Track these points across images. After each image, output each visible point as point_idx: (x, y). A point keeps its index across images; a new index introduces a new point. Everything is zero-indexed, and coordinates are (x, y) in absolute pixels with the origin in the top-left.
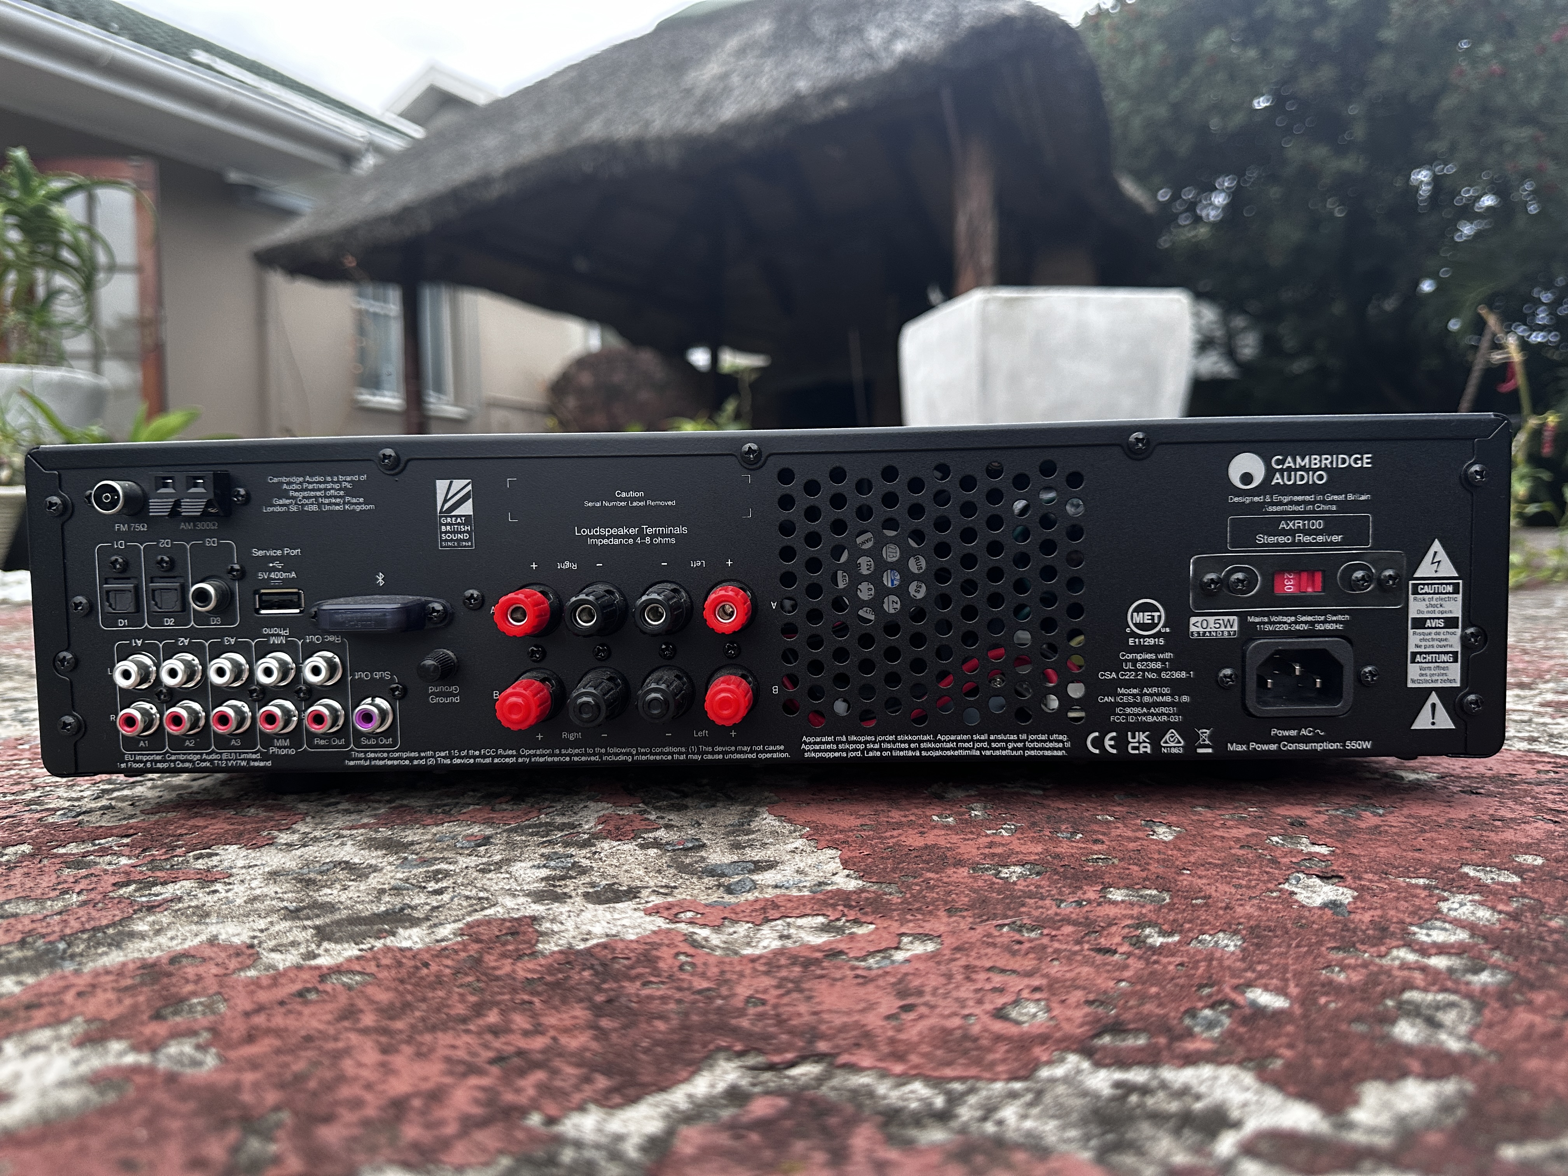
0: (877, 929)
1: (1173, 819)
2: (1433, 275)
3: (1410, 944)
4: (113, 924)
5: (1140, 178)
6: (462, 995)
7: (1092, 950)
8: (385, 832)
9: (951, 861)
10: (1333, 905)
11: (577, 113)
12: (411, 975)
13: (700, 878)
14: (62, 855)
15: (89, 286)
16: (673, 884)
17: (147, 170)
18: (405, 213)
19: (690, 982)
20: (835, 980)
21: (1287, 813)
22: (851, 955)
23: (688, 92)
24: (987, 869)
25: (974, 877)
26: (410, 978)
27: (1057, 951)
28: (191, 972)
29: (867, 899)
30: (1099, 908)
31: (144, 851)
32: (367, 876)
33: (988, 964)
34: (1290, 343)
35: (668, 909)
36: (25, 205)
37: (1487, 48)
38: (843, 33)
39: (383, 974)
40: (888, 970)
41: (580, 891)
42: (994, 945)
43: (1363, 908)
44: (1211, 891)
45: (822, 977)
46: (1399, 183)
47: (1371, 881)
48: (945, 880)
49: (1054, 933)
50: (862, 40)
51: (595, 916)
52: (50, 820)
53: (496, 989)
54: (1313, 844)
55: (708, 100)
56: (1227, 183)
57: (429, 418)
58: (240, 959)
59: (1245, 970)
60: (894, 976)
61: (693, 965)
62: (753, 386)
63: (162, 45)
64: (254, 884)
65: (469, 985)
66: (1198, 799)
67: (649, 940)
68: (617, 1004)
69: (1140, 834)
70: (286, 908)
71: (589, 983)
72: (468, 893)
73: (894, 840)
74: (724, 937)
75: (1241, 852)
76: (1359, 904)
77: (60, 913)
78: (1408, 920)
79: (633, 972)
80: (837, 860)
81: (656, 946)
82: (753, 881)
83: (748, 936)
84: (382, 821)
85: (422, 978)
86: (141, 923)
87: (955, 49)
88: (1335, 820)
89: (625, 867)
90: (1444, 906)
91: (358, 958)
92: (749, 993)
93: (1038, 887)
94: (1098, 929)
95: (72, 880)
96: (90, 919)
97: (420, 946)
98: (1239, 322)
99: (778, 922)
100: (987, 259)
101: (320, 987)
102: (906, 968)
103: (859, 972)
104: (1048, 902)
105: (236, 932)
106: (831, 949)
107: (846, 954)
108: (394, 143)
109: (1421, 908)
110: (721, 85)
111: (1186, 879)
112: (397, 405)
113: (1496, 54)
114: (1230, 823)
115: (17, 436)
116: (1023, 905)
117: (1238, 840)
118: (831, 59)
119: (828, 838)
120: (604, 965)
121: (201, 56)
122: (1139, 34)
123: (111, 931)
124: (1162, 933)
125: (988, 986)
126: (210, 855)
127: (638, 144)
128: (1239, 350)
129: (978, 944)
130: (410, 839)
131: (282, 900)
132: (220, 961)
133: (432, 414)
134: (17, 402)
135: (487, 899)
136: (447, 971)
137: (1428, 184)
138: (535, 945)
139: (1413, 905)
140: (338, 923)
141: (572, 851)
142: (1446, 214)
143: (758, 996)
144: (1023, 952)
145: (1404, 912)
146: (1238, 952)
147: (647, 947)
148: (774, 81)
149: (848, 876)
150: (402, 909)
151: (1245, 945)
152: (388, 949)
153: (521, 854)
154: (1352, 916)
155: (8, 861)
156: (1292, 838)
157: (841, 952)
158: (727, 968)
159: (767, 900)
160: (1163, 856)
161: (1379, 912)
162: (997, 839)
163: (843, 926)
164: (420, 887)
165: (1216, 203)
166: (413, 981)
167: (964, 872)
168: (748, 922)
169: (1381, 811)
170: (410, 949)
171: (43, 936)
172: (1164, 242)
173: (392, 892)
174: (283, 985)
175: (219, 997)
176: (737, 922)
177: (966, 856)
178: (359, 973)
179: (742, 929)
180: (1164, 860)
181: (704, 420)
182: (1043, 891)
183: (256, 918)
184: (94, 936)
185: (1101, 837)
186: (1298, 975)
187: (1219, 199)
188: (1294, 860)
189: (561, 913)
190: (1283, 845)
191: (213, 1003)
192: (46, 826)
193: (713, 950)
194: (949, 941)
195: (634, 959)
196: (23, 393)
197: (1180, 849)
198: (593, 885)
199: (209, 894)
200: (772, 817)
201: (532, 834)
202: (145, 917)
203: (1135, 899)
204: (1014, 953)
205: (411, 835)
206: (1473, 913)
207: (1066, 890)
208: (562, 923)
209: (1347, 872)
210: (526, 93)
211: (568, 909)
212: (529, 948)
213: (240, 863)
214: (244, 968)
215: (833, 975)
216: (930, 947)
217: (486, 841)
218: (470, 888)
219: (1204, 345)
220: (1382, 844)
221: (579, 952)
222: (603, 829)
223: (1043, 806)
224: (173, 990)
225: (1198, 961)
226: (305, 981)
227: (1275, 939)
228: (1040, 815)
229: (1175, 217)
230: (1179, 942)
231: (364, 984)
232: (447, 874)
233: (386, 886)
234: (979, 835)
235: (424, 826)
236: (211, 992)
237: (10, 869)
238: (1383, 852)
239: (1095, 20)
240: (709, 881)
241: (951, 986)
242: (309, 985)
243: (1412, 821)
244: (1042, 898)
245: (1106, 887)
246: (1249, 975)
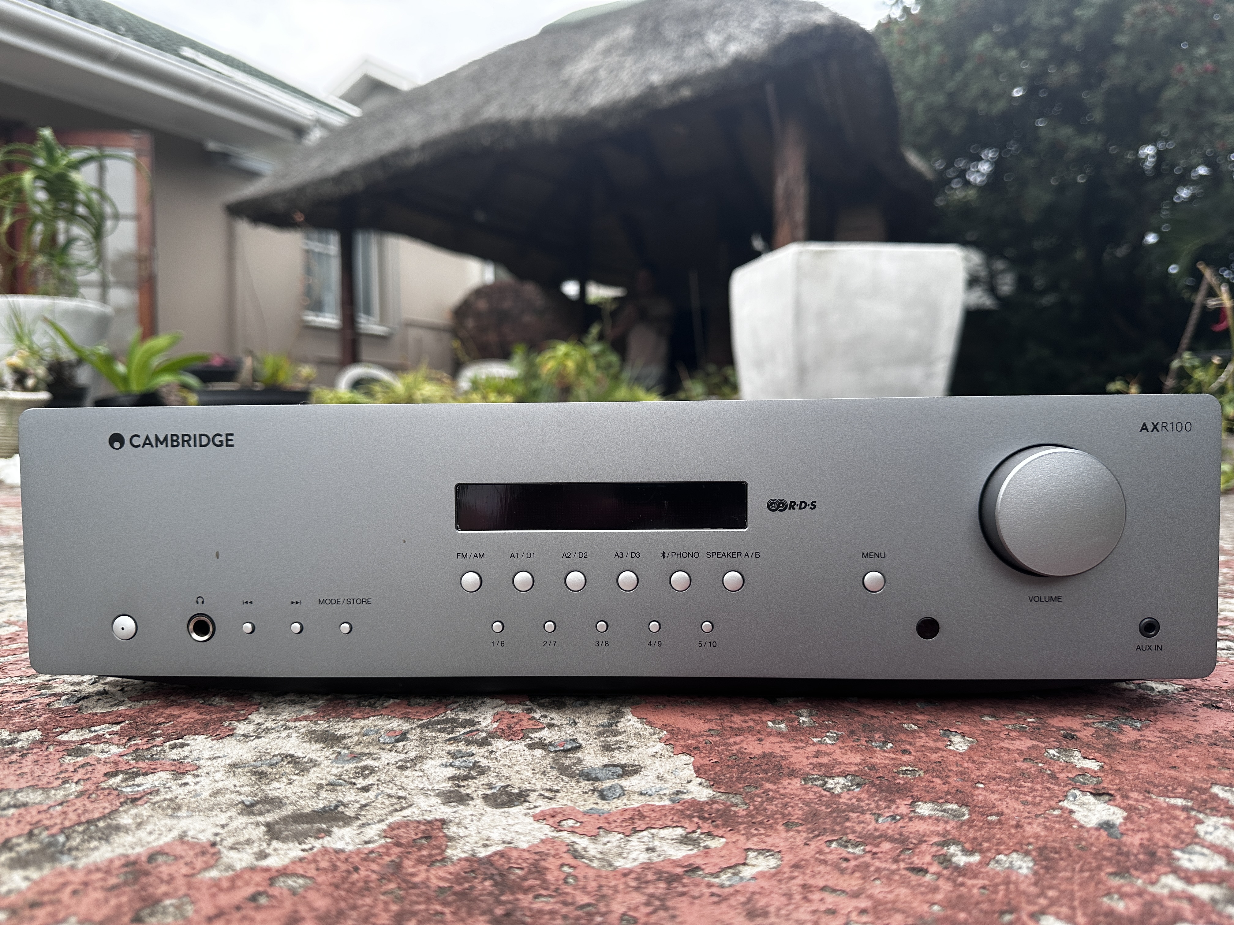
0: (727, 843)
1: (966, 728)
2: (1156, 230)
3: (1176, 871)
4: (103, 817)
5: (923, 151)
6: (386, 903)
7: (907, 869)
8: (322, 725)
9: (786, 771)
10: (1107, 826)
11: (478, 98)
12: (344, 879)
13: (578, 782)
14: (64, 743)
15: (98, 234)
16: (556, 788)
17: (145, 140)
18: (343, 176)
19: (574, 897)
20: (694, 898)
21: (1060, 725)
22: (707, 871)
23: (566, 83)
24: (815, 780)
25: (805, 789)
26: (343, 883)
27: (878, 870)
28: (165, 870)
29: (718, 810)
30: (910, 824)
31: (130, 740)
32: (308, 771)
33: (821, 884)
34: (1039, 282)
35: (553, 816)
36: (50, 173)
37: (1202, 51)
38: (687, 37)
39: (321, 879)
40: (738, 888)
41: (480, 793)
42: (824, 862)
43: (1133, 830)
44: (1002, 807)
45: (683, 894)
46: (1129, 156)
47: (1137, 801)
48: (782, 791)
49: (875, 850)
50: (703, 42)
51: (493, 820)
52: (57, 706)
53: (414, 898)
54: (1084, 758)
55: (580, 90)
56: (990, 154)
57: (360, 335)
58: (204, 859)
59: (1038, 896)
60: (743, 894)
61: (576, 878)
62: (614, 314)
63: (158, 43)
64: (218, 776)
65: (391, 892)
66: (986, 707)
67: (538, 850)
68: (514, 918)
69: (940, 744)
70: (242, 802)
71: (490, 894)
72: (389, 792)
73: (737, 747)
74: (600, 847)
75: (1025, 766)
76: (1129, 826)
77: (61, 804)
78: (1172, 844)
79: (527, 884)
80: (691, 767)
81: (543, 855)
82: (621, 787)
83: (619, 847)
84: (321, 714)
85: (353, 884)
86: (125, 816)
87: (777, 50)
88: (1101, 734)
89: (516, 768)
90: (1201, 829)
91: (301, 860)
92: (623, 910)
93: (859, 800)
94: (912, 846)
95: (72, 769)
96: (85, 811)
97: (350, 848)
98: (999, 265)
99: (645, 833)
100: (800, 215)
101: (271, 891)
102: (753, 886)
103: (714, 890)
104: (868, 816)
105: (202, 828)
106: (690, 865)
107: (703, 869)
108: (337, 120)
109: (1181, 832)
110: (591, 78)
111: (981, 794)
112: (335, 324)
113: (1209, 55)
114: (1013, 734)
115: (41, 352)
116: (848, 819)
117: (1021, 753)
118: (678, 58)
119: (682, 743)
120: (501, 875)
121: (187, 52)
122: (923, 38)
123: (101, 824)
124: (967, 852)
125: (823, 908)
126: (182, 745)
127: (526, 124)
128: (999, 287)
129: (812, 861)
130: (342, 732)
131: (240, 794)
132: (188, 859)
133: (362, 331)
134: (41, 326)
135: (405, 798)
136: (374, 876)
137: (1153, 157)
138: (444, 851)
139: (1175, 828)
140: (285, 820)
141: (473, 749)
142: (1168, 181)
143: (631, 913)
144: (849, 871)
145: (1168, 835)
146: (1030, 875)
147: (537, 857)
148: (633, 75)
149: (700, 784)
150: (336, 807)
151: (1036, 867)
152: (325, 851)
153: (432, 750)
154: (1124, 838)
155: (22, 747)
156: (1066, 751)
157: (698, 868)
158: (604, 882)
159: (634, 809)
160: (960, 769)
161: (1146, 835)
162: (823, 748)
163: (698, 838)
164: (351, 783)
165: (982, 171)
166: (346, 886)
167: (797, 783)
168: (619, 833)
169: (1138, 725)
170: (342, 851)
171: (47, 828)
172: (940, 202)
173: (329, 788)
174: (239, 888)
175: (185, 900)
176: (610, 832)
177: (797, 766)
178: (303, 876)
179: (615, 838)
180: (962, 773)
181: (575, 342)
182: (862, 804)
183: (219, 813)
184: (88, 829)
185: (908, 747)
186: (1084, 902)
187: (985, 167)
188: (1070, 775)
189: (465, 817)
190: (1059, 757)
191: (183, 904)
192: (52, 711)
193: (591, 861)
194: (789, 858)
195: (526, 870)
196: (46, 320)
197: (974, 762)
198: (490, 786)
199: (181, 786)
200: (635, 719)
201: (440, 731)
202: (129, 809)
203: (940, 814)
204: (842, 871)
205: (344, 727)
206: (1225, 837)
207: (883, 804)
208: (466, 828)
209: (1116, 790)
210: (438, 82)
211: (471, 812)
212: (440, 854)
213: (207, 754)
214: (208, 867)
215: (692, 893)
216: (773, 862)
217: (403, 736)
218: (391, 785)
219: (972, 282)
220: (1143, 760)
221: (480, 861)
222: (498, 728)
223: (859, 714)
224: (151, 890)
225: (996, 885)
226: (258, 885)
227: (1061, 863)
228: (857, 722)
229: (949, 181)
230: (980, 863)
231: (307, 888)
232: (373, 771)
233: (324, 782)
234: (807, 743)
235: (354, 720)
236: (181, 893)
237: (23, 756)
238: (1144, 769)
239: (887, 27)
240: (586, 785)
241: (791, 907)
242: (261, 889)
243: (1166, 736)
244: (863, 813)
245: (915, 801)
246: (1043, 901)
